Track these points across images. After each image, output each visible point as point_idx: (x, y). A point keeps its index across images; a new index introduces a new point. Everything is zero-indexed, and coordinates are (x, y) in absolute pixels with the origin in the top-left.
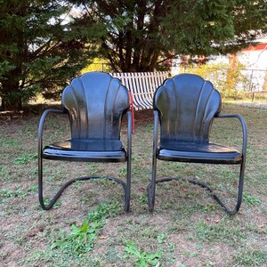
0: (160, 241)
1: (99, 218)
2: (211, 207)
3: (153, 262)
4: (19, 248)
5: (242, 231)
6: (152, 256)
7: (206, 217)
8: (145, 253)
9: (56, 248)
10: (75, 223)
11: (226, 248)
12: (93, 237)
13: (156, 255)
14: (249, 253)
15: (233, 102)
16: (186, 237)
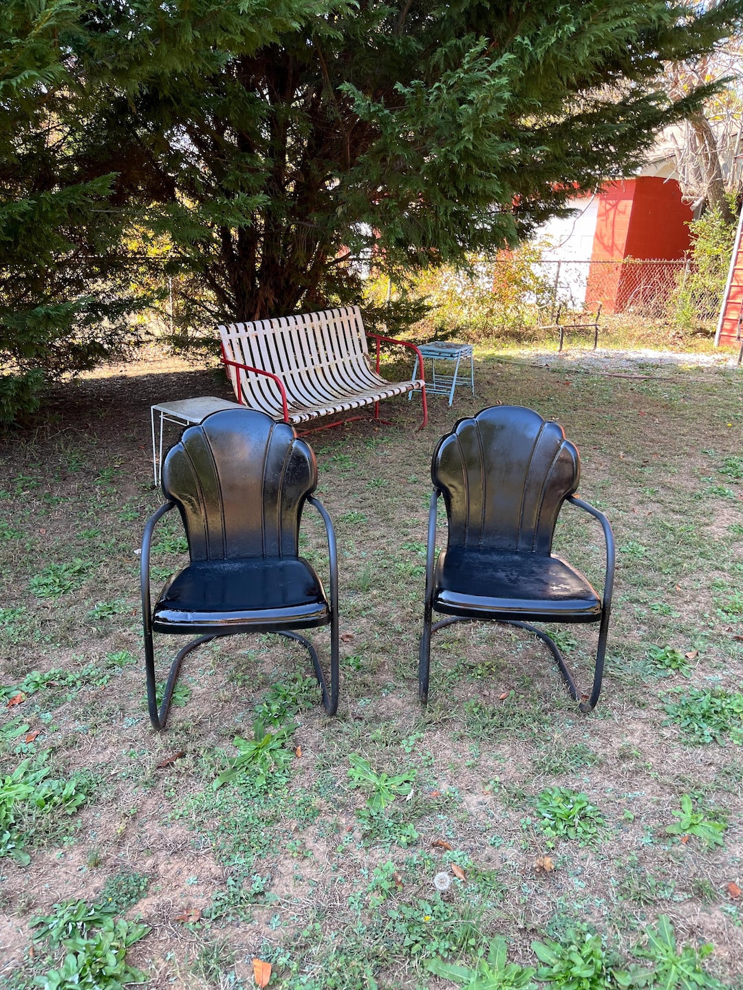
0: (408, 750)
1: (281, 715)
2: (489, 668)
3: (402, 789)
4: (150, 795)
5: (545, 711)
6: (399, 780)
7: (481, 690)
8: (384, 776)
9: (223, 786)
10: (238, 732)
11: (521, 749)
12: (283, 756)
13: (405, 777)
14: (559, 753)
15: (512, 351)
16: (450, 735)
